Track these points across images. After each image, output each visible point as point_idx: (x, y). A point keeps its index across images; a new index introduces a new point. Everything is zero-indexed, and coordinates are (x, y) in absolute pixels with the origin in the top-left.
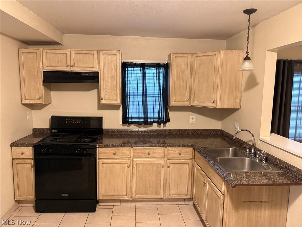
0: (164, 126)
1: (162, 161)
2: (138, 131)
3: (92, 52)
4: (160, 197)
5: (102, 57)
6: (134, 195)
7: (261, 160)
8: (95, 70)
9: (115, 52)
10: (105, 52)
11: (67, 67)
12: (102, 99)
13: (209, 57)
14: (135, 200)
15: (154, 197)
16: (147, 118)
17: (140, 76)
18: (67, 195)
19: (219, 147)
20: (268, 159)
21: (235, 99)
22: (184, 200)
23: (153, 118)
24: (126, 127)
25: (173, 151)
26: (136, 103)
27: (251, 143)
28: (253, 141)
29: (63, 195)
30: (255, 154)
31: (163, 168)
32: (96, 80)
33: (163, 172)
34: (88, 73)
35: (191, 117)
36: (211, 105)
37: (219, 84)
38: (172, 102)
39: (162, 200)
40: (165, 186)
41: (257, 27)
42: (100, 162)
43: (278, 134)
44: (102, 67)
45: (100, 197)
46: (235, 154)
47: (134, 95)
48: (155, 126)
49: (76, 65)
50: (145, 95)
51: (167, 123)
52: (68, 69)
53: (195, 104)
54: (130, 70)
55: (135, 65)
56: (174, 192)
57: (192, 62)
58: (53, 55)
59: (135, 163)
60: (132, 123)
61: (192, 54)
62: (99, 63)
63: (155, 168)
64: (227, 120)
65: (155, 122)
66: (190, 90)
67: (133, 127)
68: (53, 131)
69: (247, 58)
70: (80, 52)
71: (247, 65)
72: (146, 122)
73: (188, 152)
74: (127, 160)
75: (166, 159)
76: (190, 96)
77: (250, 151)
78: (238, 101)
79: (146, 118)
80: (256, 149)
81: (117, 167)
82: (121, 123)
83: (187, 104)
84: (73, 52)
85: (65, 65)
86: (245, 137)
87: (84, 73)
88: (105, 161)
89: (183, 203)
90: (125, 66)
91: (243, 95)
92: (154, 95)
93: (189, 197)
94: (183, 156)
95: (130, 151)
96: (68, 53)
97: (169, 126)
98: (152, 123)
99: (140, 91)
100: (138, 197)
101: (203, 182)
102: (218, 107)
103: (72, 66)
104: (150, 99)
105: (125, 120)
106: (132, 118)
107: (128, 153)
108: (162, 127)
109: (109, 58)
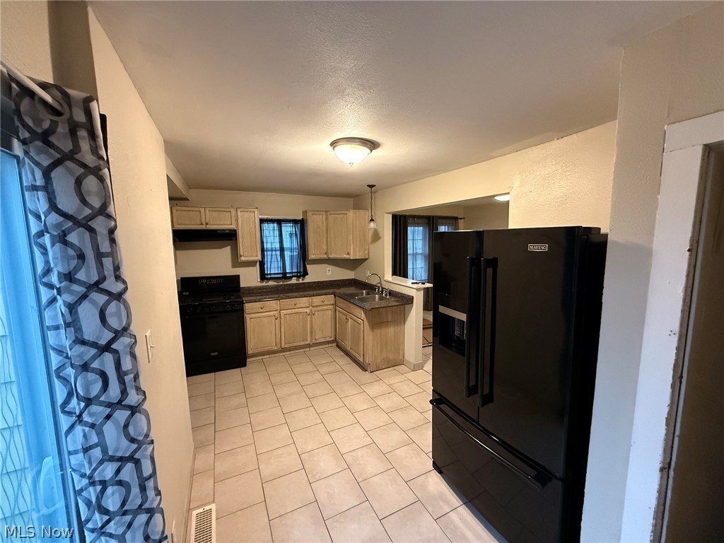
0: (303, 280)
1: (308, 310)
2: (276, 286)
3: (229, 210)
4: (307, 343)
5: (239, 213)
6: (283, 344)
7: (386, 295)
8: (233, 227)
9: (253, 210)
10: (242, 209)
11: (202, 224)
12: (240, 256)
13: (341, 216)
14: (284, 350)
15: (302, 343)
16: (286, 273)
17: (277, 233)
18: (217, 353)
19: (356, 292)
20: (391, 293)
21: (365, 250)
22: (328, 342)
23: (292, 273)
24: (264, 284)
25: (317, 300)
26: (274, 259)
27: (379, 285)
28: (380, 283)
29: (212, 354)
30: (382, 292)
31: (309, 317)
32: (234, 238)
33: (309, 319)
34: (224, 230)
35: (328, 269)
36: (346, 256)
37: (351, 238)
38: (312, 256)
39: (309, 346)
40: (312, 332)
41: (377, 194)
42: (247, 317)
43: (400, 276)
44: (240, 224)
45: (250, 352)
46: (368, 294)
47: (272, 251)
48: (294, 281)
49: (212, 223)
50: (282, 249)
51: (306, 277)
52: (203, 227)
53: (332, 256)
54: (265, 226)
55: (272, 221)
56: (319, 337)
57: (327, 218)
58: (185, 213)
59: (282, 314)
60: (271, 279)
61: (327, 212)
62: (237, 221)
63: (301, 317)
64: (359, 269)
65: (294, 276)
66: (327, 245)
67: (271, 283)
68: (184, 293)
69: (372, 220)
70: (216, 209)
71: (372, 225)
72: (284, 276)
73: (330, 299)
74: (274, 312)
75: (311, 307)
76: (327, 250)
77: (379, 290)
78: (367, 252)
79: (284, 273)
80: (382, 288)
81: (265, 320)
82: (259, 280)
83: (325, 256)
84: (208, 209)
85: (199, 223)
86: (374, 281)
87: (220, 230)
88: (253, 315)
89: (327, 346)
90: (262, 221)
91: (370, 246)
92: (291, 250)
93: (333, 338)
94: (326, 303)
95: (277, 303)
96: (202, 210)
97: (308, 279)
98: (291, 278)
99: (277, 246)
100: (287, 346)
101: (346, 319)
102: (352, 258)
103: (207, 224)
104: (287, 254)
105: (263, 277)
106: (270, 274)
107: (275, 306)
108: (301, 281)
109: (246, 215)
